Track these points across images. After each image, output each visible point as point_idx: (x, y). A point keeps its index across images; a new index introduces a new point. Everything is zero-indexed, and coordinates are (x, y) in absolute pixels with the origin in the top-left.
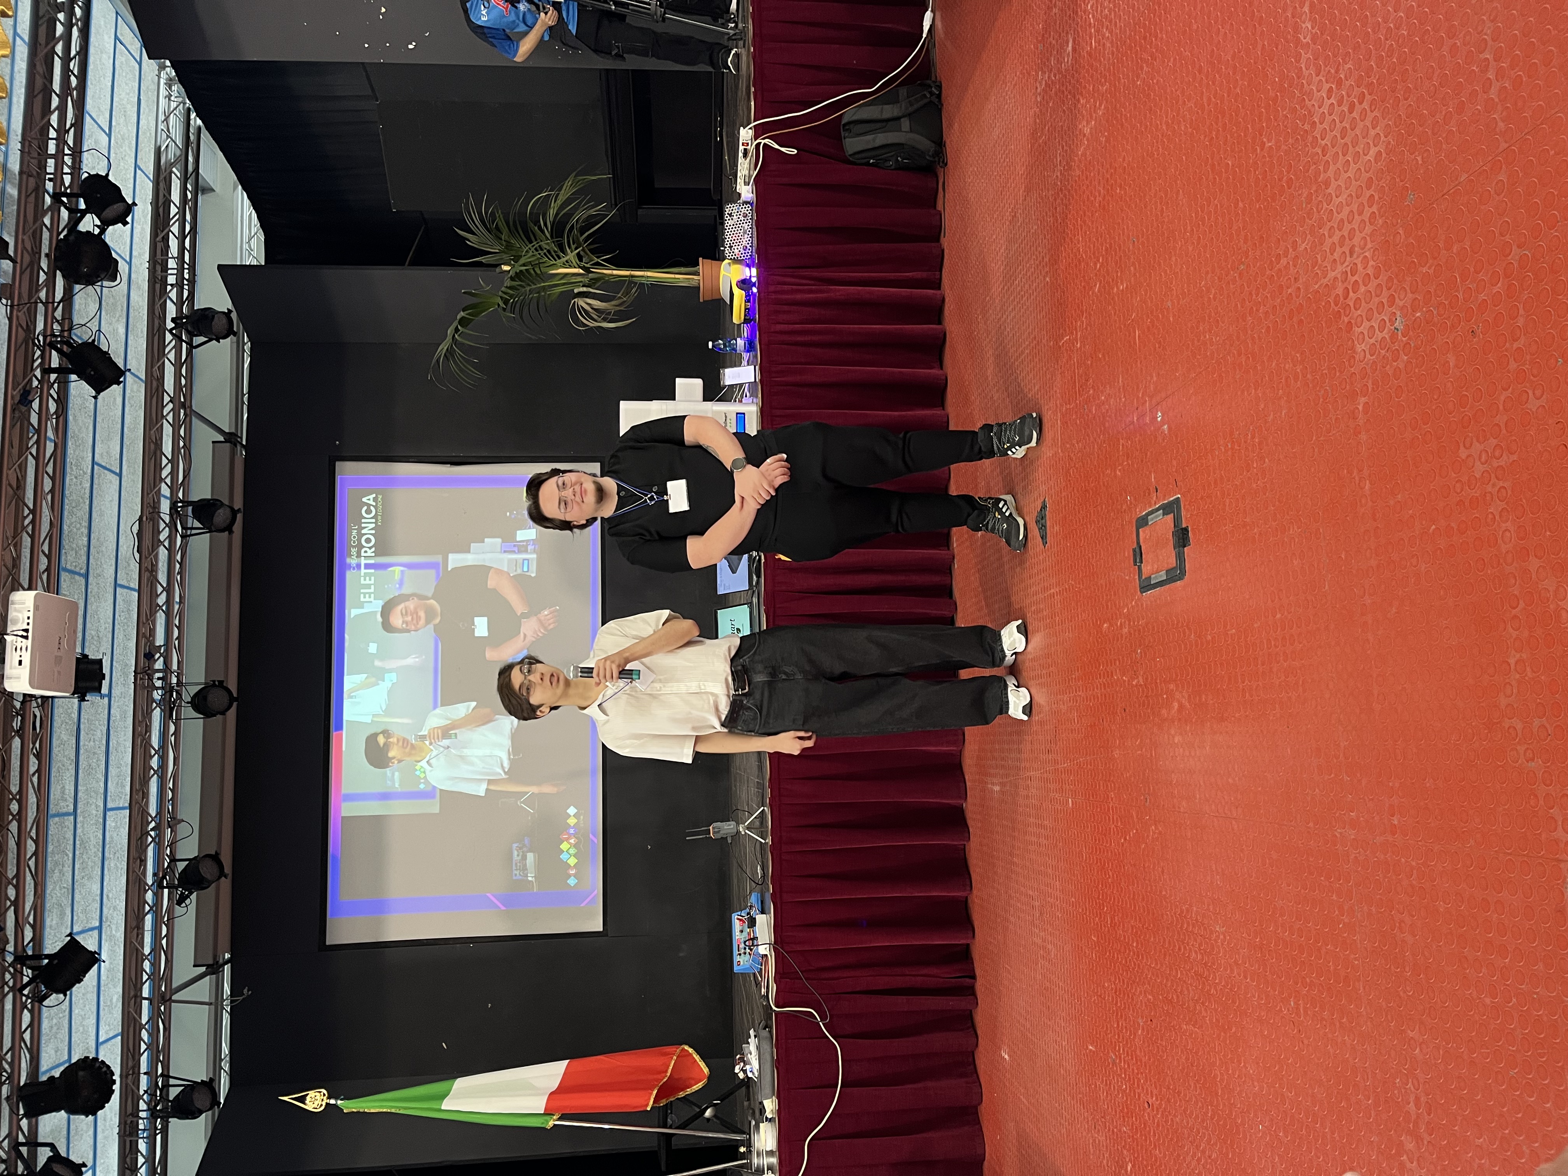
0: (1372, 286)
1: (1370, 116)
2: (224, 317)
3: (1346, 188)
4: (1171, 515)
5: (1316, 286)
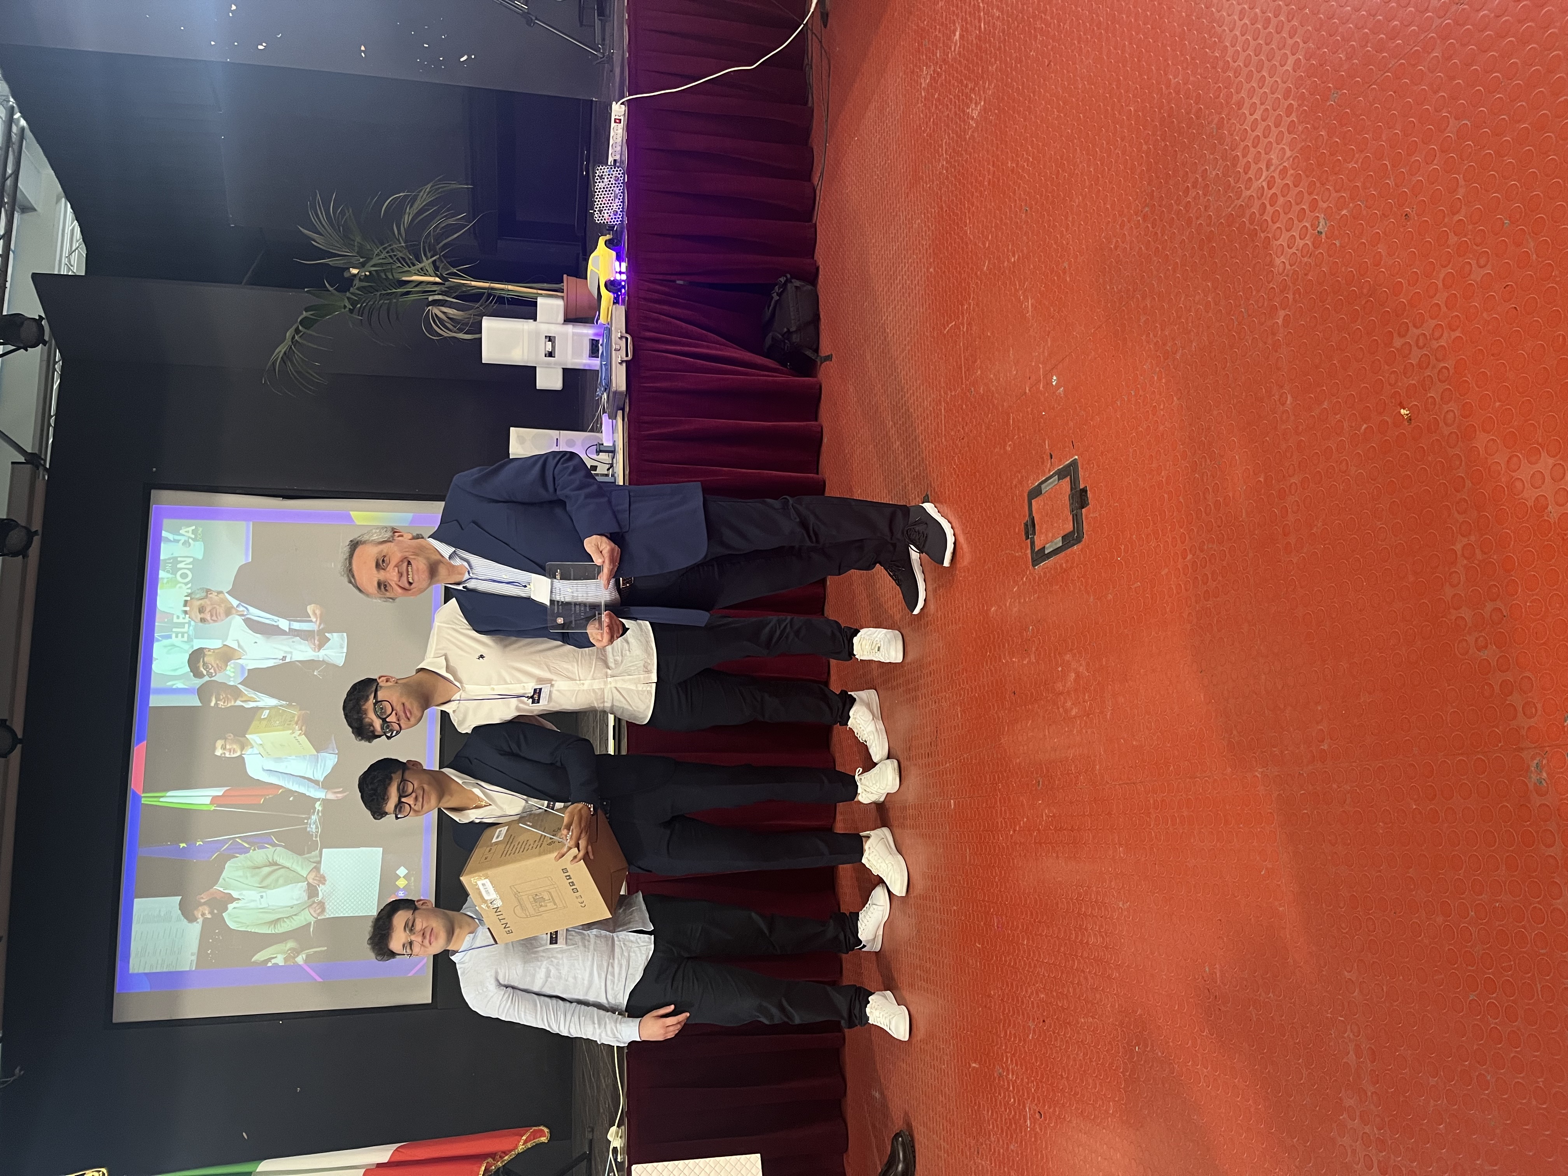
0: (1291, 197)
1: (1288, 27)
2: (34, 324)
3: (1262, 104)
4: (1068, 478)
5: (1229, 210)
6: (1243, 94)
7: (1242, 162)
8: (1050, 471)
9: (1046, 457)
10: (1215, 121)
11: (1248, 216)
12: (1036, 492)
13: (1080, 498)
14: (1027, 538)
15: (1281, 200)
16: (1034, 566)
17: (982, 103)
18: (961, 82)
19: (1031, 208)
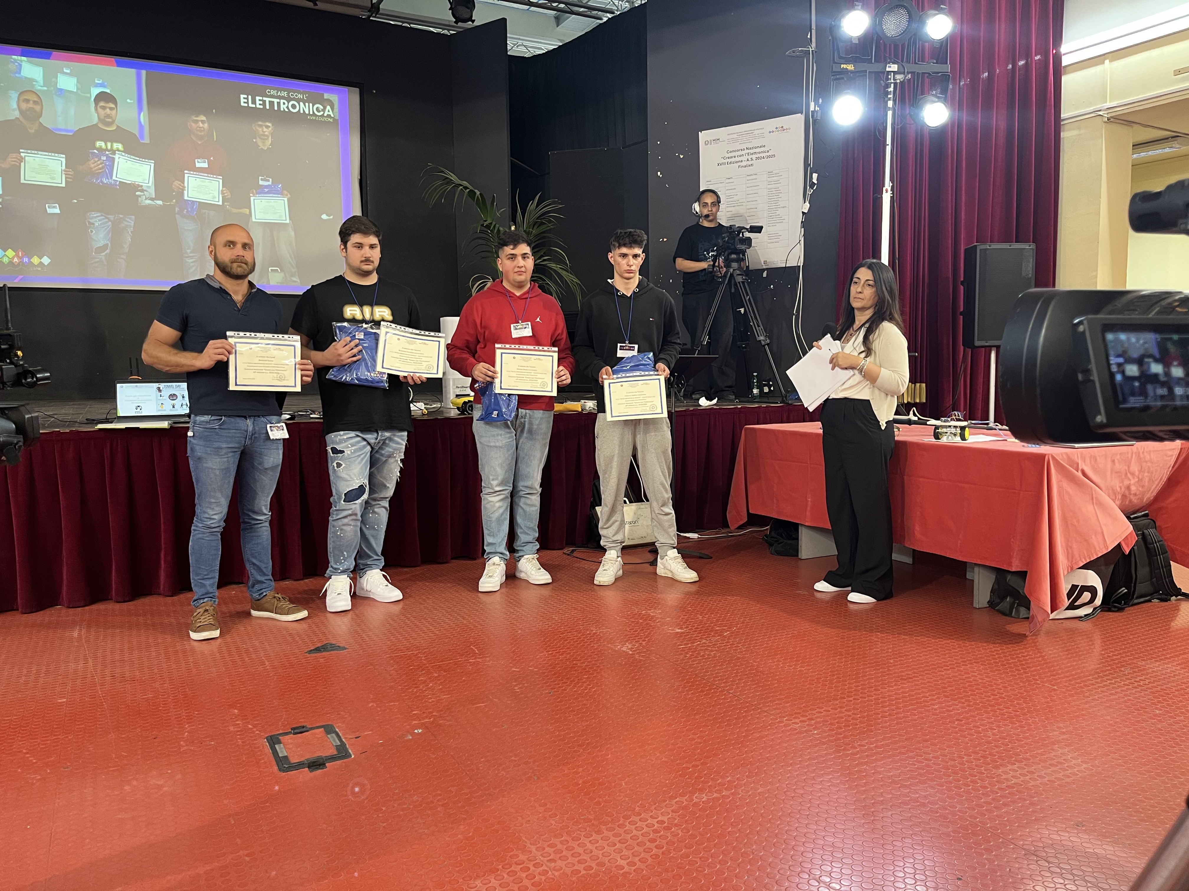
0: (525, 882)
1: (647, 856)
2: (468, 16)
3: (596, 848)
4: (336, 753)
5: (524, 839)
6: (606, 833)
7: (557, 841)
8: (345, 738)
9: (357, 735)
10: (590, 817)
11: (517, 853)
12: (329, 729)
13: (316, 764)
14: (293, 729)
15: (524, 875)
16: (267, 738)
17: (631, 653)
18: (647, 637)
19: (551, 696)
